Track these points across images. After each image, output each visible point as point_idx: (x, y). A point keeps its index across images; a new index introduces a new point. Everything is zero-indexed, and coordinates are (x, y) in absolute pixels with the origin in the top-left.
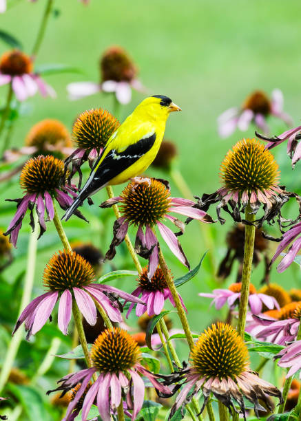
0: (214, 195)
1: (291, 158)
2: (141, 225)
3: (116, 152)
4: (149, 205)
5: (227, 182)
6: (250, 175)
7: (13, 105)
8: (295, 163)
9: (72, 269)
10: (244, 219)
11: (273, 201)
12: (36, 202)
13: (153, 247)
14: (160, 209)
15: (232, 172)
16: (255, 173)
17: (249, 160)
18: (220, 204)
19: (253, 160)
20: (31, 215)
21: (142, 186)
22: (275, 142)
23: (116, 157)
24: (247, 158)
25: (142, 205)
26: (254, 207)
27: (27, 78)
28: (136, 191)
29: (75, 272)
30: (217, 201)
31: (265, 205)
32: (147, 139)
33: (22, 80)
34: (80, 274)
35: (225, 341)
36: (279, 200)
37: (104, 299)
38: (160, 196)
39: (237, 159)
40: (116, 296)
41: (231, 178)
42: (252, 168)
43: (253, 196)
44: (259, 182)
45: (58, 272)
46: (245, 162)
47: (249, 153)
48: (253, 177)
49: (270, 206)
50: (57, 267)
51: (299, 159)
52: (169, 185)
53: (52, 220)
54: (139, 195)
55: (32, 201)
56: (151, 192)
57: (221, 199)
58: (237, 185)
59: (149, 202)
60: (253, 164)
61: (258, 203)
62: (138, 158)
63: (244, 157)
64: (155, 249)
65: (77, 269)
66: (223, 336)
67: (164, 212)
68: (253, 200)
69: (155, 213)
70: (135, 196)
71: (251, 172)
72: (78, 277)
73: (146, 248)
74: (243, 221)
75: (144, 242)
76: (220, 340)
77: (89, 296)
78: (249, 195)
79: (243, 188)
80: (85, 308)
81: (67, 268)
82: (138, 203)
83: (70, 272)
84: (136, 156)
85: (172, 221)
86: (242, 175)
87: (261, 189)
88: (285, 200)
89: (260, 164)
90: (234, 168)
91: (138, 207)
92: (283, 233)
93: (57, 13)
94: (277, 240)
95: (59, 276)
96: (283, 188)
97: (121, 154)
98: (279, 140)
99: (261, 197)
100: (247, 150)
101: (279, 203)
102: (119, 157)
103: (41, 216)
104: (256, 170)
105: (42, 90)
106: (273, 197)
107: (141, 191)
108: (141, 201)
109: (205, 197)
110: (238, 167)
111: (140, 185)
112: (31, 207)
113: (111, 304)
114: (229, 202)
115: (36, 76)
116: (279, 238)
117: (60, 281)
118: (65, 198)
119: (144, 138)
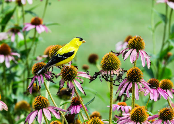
0: (99, 72)
1: (123, 59)
2: (68, 81)
3: (59, 55)
4: (70, 74)
5: (103, 67)
6: (110, 65)
7: (37, 36)
8: (125, 60)
9: (42, 102)
10: (110, 80)
11: (119, 74)
12: (38, 78)
13: (72, 88)
14: (74, 75)
15: (104, 64)
16: (112, 64)
17: (110, 60)
18: (101, 75)
19: (111, 60)
20: (36, 82)
21: (67, 68)
22: (118, 54)
23: (59, 56)
24: (109, 59)
25: (67, 74)
26: (112, 76)
27: (41, 26)
28: (65, 69)
29: (43, 103)
30: (100, 74)
31: (116, 75)
32: (71, 52)
33: (39, 27)
34: (45, 103)
35: (97, 123)
36: (121, 73)
37: (54, 111)
38: (74, 70)
39: (106, 59)
40: (58, 110)
41: (104, 66)
42: (111, 62)
43: (112, 72)
44: (114, 67)
45: (37, 103)
46: (109, 60)
47: (110, 57)
48: (112, 65)
49: (118, 75)
50: (37, 102)
51: (126, 59)
52: (78, 67)
53: (43, 83)
54: (67, 71)
55: (36, 78)
56: (71, 69)
57: (101, 74)
58: (106, 68)
59: (70, 73)
60: (111, 61)
61: (114, 74)
62: (66, 58)
63: (108, 59)
64: (73, 89)
65: (43, 102)
66: (96, 121)
67: (76, 76)
68: (112, 73)
69: (73, 77)
70: (65, 71)
71: (111, 64)
72: (44, 104)
73: (70, 89)
74: (109, 81)
75: (70, 87)
76: (95, 122)
77: (48, 110)
78: (111, 72)
79: (109, 69)
80: (47, 115)
81: (40, 102)
82: (66, 73)
83: (41, 103)
84: (66, 57)
85: (79, 79)
86: (108, 65)
87: (115, 69)
88: (123, 73)
89: (114, 61)
90: (105, 63)
91: (66, 75)
92: (120, 83)
93: (50, 4)
94: (118, 85)
95: (38, 105)
96: (123, 69)
97: (61, 56)
98: (120, 53)
99: (115, 72)
100: (109, 56)
101: (121, 74)
102: (60, 56)
103: (39, 83)
104: (113, 63)
105: (46, 30)
106: (119, 72)
107: (67, 69)
108: (67, 73)
109: (96, 73)
110: (106, 62)
111: (66, 67)
112: (36, 80)
113: (56, 113)
114: (104, 74)
115: (44, 25)
116: (119, 84)
117: (38, 106)
118: (48, 76)
119: (70, 52)
